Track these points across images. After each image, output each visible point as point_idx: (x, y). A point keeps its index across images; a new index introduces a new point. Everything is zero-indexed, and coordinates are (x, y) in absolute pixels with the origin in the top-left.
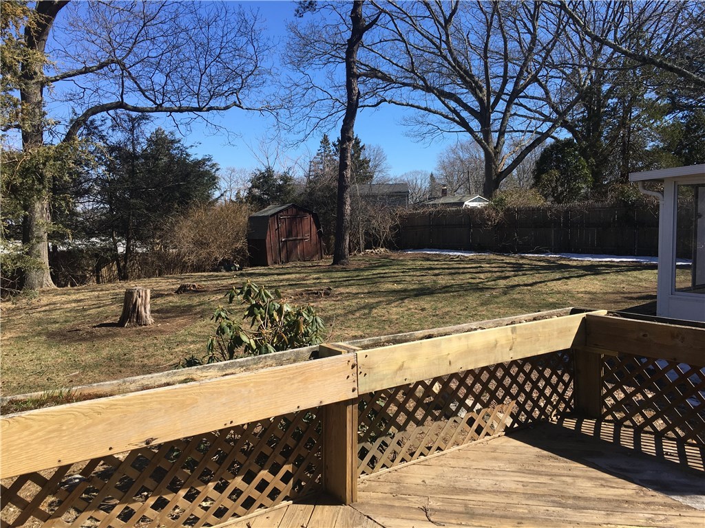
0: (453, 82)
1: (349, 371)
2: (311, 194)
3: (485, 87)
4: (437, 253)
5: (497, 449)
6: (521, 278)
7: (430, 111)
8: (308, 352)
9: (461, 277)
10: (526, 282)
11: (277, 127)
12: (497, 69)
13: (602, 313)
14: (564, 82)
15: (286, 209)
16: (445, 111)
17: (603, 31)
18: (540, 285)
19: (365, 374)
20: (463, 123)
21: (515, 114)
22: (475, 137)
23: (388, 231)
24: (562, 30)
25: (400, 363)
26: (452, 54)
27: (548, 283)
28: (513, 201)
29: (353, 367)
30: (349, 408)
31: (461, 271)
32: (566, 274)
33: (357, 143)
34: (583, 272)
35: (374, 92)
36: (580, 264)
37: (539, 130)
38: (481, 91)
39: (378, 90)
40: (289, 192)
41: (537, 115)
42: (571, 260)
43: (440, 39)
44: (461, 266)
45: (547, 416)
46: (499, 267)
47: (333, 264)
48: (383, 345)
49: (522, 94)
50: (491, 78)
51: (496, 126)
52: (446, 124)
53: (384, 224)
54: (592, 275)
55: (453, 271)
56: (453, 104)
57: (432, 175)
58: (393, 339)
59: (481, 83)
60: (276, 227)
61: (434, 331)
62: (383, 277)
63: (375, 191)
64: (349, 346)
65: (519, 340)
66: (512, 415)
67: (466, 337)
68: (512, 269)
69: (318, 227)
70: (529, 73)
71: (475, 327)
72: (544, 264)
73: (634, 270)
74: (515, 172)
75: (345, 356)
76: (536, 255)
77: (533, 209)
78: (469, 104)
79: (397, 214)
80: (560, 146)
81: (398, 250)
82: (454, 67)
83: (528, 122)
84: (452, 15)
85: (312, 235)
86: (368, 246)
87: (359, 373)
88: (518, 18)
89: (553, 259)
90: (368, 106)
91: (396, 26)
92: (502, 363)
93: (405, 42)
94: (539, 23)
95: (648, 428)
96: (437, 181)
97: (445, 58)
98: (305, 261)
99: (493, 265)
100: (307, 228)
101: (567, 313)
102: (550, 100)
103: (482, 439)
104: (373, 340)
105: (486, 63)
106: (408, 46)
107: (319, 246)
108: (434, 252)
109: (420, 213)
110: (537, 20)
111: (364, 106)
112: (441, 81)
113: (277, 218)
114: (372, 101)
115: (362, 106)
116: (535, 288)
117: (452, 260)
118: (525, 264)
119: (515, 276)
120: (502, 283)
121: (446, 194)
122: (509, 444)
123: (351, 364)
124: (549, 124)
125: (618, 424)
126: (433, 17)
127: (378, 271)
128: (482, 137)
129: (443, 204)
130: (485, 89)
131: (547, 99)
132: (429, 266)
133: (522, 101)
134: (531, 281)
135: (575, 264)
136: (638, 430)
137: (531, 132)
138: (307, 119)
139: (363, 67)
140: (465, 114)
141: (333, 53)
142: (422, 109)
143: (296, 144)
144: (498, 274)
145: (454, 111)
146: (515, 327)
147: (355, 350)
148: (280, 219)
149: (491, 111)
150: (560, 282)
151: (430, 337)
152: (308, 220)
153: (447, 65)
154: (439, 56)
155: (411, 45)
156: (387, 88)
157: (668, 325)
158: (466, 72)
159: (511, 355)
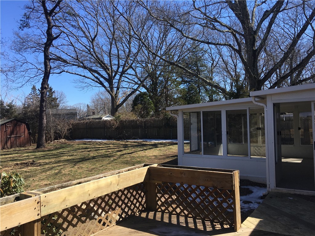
0: (97, 66)
1: (36, 205)
2: (25, 114)
3: (110, 69)
4: (90, 140)
5: (112, 232)
6: (127, 151)
7: (86, 77)
8: (13, 197)
9: (101, 151)
10: (129, 152)
11: (6, 80)
12: (115, 62)
13: (155, 165)
14: (143, 69)
15: (11, 122)
16: (93, 78)
17: (156, 51)
18: (135, 153)
19: (45, 206)
20: (101, 83)
21: (123, 81)
22: (106, 89)
23: (66, 131)
24: (141, 49)
25: (64, 198)
26: (95, 54)
27: (138, 152)
28: (123, 117)
29: (38, 203)
30: (36, 224)
31: (101, 149)
32: (145, 148)
33: (51, 89)
34: (151, 147)
35: (58, 67)
36: (150, 143)
37: (133, 88)
38: (109, 70)
39: (61, 66)
40: (13, 112)
41: (132, 82)
42: (147, 142)
43: (90, 47)
44: (100, 146)
45: (135, 213)
46: (118, 146)
47: (36, 148)
48: (56, 190)
49: (126, 73)
50: (113, 65)
51: (116, 85)
52: (93, 83)
53: (64, 128)
54: (155, 148)
55: (97, 149)
56: (96, 75)
57: (88, 105)
58: (61, 186)
59: (109, 67)
60: (5, 130)
61: (82, 180)
62: (63, 154)
63: (59, 112)
64: (36, 192)
65: (121, 180)
66: (119, 215)
67: (97, 182)
68: (123, 147)
69: (29, 130)
70: (129, 64)
71: (102, 176)
72: (136, 144)
73: (171, 145)
74: (124, 104)
75: (34, 198)
76: (133, 140)
77: (132, 121)
78: (103, 75)
79: (70, 123)
80: (142, 95)
81: (71, 140)
82: (96, 59)
83: (129, 84)
84: (95, 37)
85: (25, 134)
86: (56, 138)
87: (41, 205)
88: (123, 42)
89: (140, 142)
90: (56, 73)
91: (69, 39)
92: (115, 192)
93: (73, 46)
94: (131, 45)
95: (174, 213)
96: (90, 108)
97: (92, 55)
98: (21, 147)
99: (115, 145)
100: (22, 130)
101: (142, 166)
102: (137, 76)
103: (105, 228)
104: (50, 188)
105: (110, 59)
106: (75, 48)
107: (29, 139)
108: (89, 140)
109: (82, 123)
110: (131, 44)
111: (54, 73)
112: (91, 65)
113: (5, 126)
114: (58, 71)
115: (53, 73)
116: (132, 155)
117: (97, 144)
118: (129, 144)
119: (125, 150)
120: (119, 153)
121: (94, 114)
122: (117, 229)
123: (37, 202)
124: (137, 86)
125: (163, 212)
126: (86, 37)
127: (60, 151)
128: (110, 89)
129: (93, 118)
130: (110, 70)
131: (136, 76)
132: (86, 147)
133: (126, 75)
134: (131, 152)
135: (149, 143)
136: (171, 214)
137: (130, 88)
138: (23, 77)
139: (53, 55)
140: (102, 79)
141: (38, 48)
142: (82, 76)
143: (17, 89)
144: (117, 149)
145: (97, 78)
146: (120, 175)
147: (39, 194)
148: (7, 126)
149: (113, 79)
150: (142, 152)
151: (80, 183)
152: (23, 126)
153: (93, 58)
154: (89, 54)
155: (76, 48)
156: (65, 66)
157: (179, 169)
158: (102, 61)
159: (118, 188)
